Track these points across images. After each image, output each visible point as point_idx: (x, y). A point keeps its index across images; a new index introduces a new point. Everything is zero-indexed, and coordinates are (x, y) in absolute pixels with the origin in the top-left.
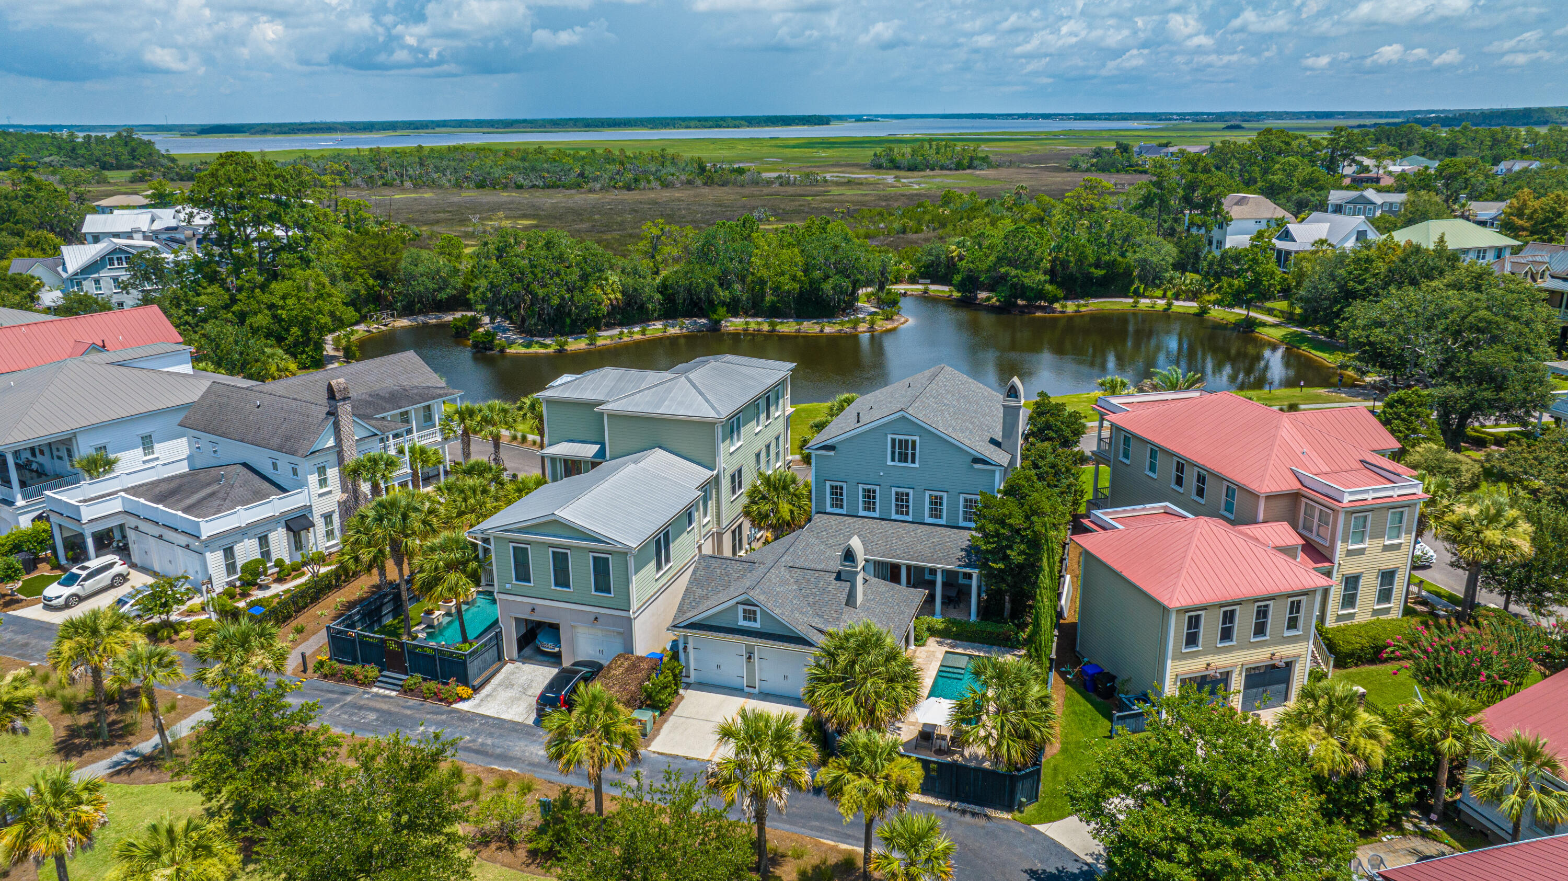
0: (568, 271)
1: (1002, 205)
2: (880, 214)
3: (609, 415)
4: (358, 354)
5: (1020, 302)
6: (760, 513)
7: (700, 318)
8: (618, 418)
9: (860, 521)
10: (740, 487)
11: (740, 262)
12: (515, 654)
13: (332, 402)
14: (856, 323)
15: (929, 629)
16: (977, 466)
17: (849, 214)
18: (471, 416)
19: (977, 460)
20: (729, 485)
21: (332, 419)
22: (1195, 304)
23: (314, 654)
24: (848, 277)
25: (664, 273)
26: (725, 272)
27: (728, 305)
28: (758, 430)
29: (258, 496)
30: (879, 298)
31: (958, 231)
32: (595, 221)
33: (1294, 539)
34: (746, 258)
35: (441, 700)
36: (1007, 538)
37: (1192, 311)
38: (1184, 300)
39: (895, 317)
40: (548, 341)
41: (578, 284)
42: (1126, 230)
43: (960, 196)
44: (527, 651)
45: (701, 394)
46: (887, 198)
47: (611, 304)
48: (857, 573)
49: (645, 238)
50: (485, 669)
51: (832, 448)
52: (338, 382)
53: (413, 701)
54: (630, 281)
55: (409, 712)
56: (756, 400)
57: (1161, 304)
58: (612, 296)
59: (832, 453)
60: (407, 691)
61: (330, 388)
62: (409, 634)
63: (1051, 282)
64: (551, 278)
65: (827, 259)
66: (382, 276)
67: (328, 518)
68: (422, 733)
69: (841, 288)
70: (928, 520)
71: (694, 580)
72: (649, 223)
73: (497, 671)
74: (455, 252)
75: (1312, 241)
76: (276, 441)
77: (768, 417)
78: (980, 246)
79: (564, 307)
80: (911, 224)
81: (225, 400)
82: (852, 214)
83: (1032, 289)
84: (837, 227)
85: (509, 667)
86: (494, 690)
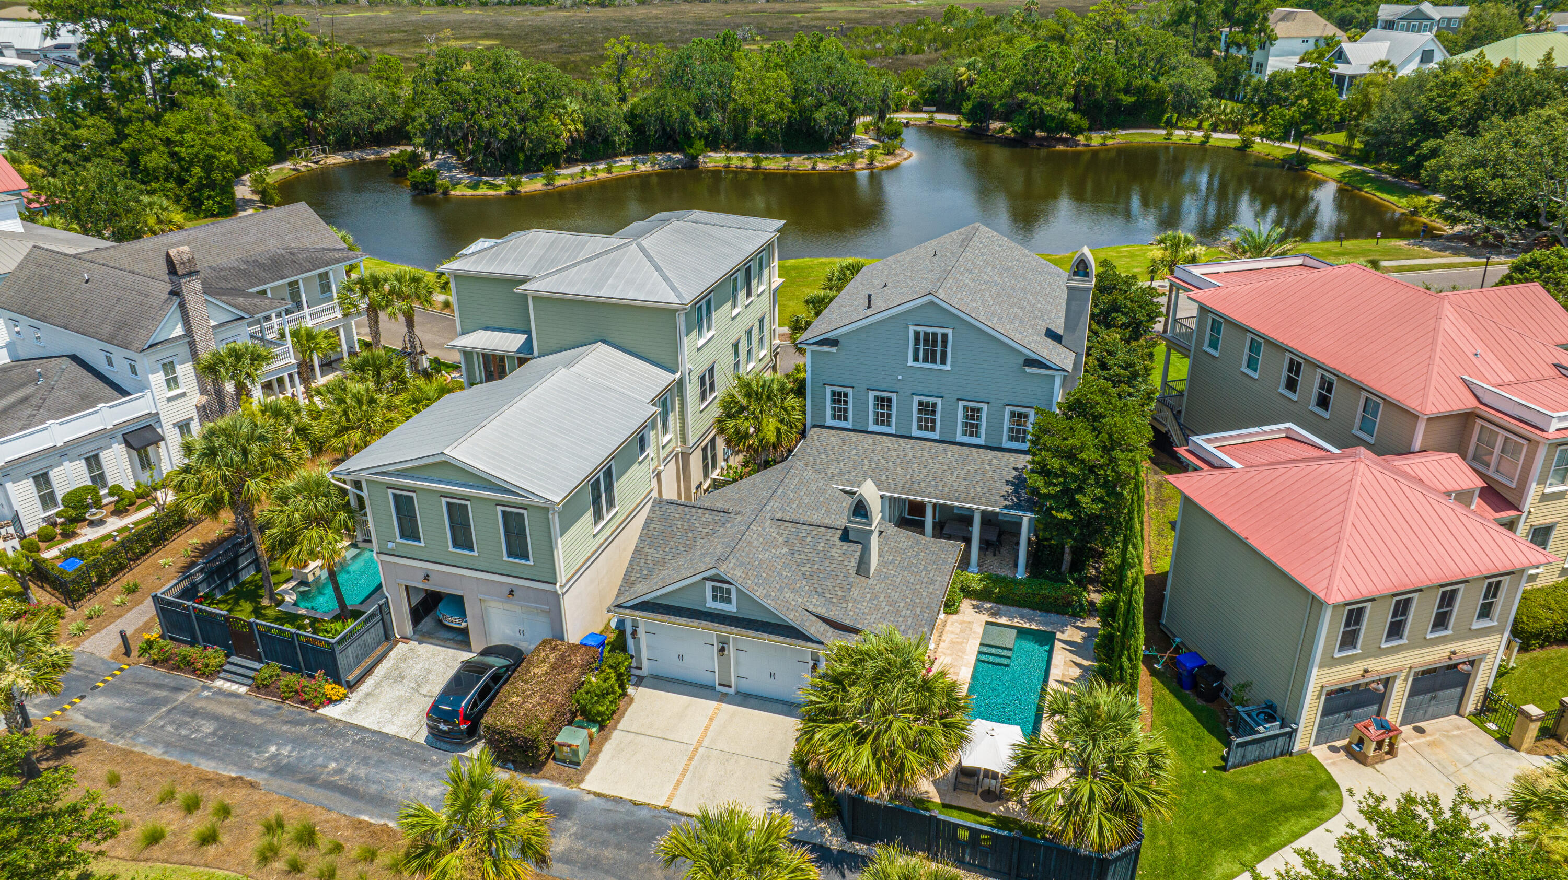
0: (519, 98)
1: (1012, 22)
2: (876, 32)
3: (534, 297)
4: (277, 198)
5: (1039, 134)
6: (737, 431)
7: (674, 152)
8: (546, 301)
9: (870, 439)
10: (712, 389)
11: (720, 86)
12: (409, 629)
13: (174, 278)
14: (853, 158)
15: (962, 589)
16: (1029, 370)
17: (842, 33)
18: (376, 287)
19: (1030, 362)
20: (698, 390)
21: (177, 300)
22: (1237, 137)
23: (139, 631)
24: (844, 104)
25: (633, 100)
26: (703, 98)
27: (706, 138)
28: (735, 312)
29: (87, 401)
30: (879, 129)
31: (964, 52)
32: (563, 40)
33: (1471, 481)
34: (725, 81)
35: (304, 702)
36: (1075, 477)
37: (1232, 145)
38: (1223, 132)
39: (898, 152)
40: (499, 181)
41: (532, 113)
42: (1161, 50)
43: (965, 13)
44: (427, 623)
45: (658, 268)
46: (882, 15)
47: (571, 137)
48: (871, 532)
49: (607, 58)
50: (366, 655)
51: (834, 342)
52: (181, 251)
53: (268, 703)
54: (593, 110)
55: (259, 721)
56: (732, 275)
57: (1198, 135)
58: (572, 128)
59: (833, 350)
60: (261, 687)
61: (169, 260)
62: (272, 596)
63: (1074, 110)
64: (500, 106)
65: (819, 83)
66: (310, 105)
67: (184, 427)
68: (274, 756)
69: (837, 117)
70: (960, 438)
71: (647, 536)
72: (612, 40)
73: (384, 656)
74: (394, 76)
75: (1372, 63)
76: (107, 329)
77: (749, 294)
78: (993, 67)
79: (516, 141)
80: (911, 43)
81: (47, 271)
82: (846, 31)
83: (1053, 118)
84: (831, 44)
85: (401, 648)
86: (378, 685)
